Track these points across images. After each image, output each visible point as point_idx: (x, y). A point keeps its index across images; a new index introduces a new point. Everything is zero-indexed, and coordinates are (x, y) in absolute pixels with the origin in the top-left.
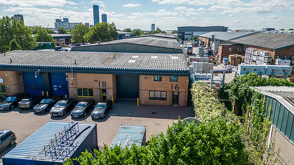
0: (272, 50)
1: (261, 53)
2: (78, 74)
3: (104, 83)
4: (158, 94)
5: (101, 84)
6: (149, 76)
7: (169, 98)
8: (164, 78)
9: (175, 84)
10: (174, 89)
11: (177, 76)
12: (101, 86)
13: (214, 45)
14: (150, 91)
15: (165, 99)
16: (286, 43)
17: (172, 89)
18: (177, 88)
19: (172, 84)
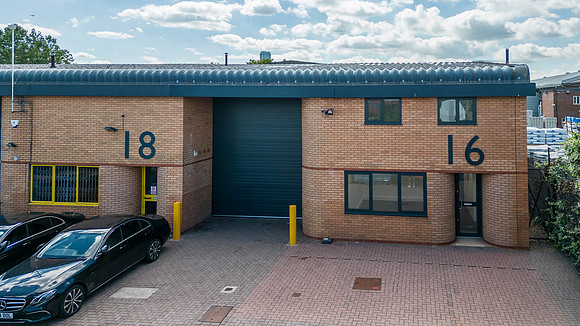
2: (39, 101)
3: (148, 141)
5: (135, 145)
7: (440, 204)
8: (410, 110)
10: (460, 163)
12: (134, 153)
17: (451, 162)
18: (475, 157)
19: (450, 137)
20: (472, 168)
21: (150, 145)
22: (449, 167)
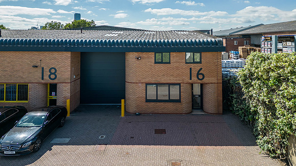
3: (53, 72)
4: (163, 92)
5: (47, 73)
7: (186, 97)
8: (174, 56)
10: (194, 79)
11: (202, 51)
12: (46, 77)
14: (147, 84)
17: (191, 79)
18: (200, 77)
19: (191, 69)
20: (200, 81)
21: (54, 74)
22: (190, 81)
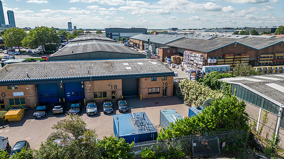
0: (205, 53)
1: (197, 55)
2: (95, 81)
3: (116, 86)
4: (154, 90)
5: (113, 87)
6: (148, 78)
7: (161, 92)
8: (158, 78)
9: (165, 81)
10: (164, 85)
11: (167, 76)
12: (113, 89)
13: (150, 47)
14: (148, 88)
15: (158, 93)
16: (212, 47)
18: (166, 85)
19: (163, 82)
